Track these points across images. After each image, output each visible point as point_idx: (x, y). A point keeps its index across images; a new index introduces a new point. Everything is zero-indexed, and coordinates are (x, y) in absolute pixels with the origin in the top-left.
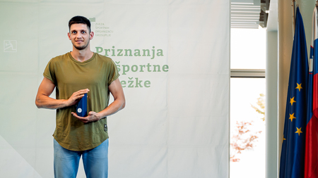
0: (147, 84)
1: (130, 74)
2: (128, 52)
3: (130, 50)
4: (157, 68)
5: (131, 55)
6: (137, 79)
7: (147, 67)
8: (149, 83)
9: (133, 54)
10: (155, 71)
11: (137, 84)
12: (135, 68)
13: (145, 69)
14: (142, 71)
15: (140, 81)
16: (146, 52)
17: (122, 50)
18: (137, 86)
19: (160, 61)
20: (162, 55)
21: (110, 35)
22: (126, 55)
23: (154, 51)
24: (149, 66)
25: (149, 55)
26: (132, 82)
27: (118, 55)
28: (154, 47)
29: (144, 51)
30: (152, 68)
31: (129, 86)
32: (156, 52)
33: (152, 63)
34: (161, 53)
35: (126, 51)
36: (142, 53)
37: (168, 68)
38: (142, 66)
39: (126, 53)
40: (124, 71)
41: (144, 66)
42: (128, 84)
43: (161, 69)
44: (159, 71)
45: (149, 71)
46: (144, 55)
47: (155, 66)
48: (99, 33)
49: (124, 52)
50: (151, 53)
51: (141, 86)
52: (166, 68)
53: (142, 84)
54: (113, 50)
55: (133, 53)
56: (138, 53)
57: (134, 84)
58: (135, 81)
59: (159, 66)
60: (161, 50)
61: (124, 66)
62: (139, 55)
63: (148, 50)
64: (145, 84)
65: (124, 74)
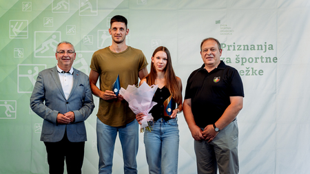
0: (261, 72)
1: (247, 64)
3: (247, 46)
4: (268, 60)
5: (248, 49)
6: (253, 69)
7: (260, 59)
8: (263, 72)
10: (267, 62)
11: (253, 72)
12: (251, 60)
13: (259, 61)
14: (256, 62)
17: (240, 46)
18: (253, 74)
19: (271, 54)
20: (272, 49)
21: (231, 34)
22: (244, 49)
23: (266, 46)
24: (262, 58)
25: (262, 49)
26: (249, 71)
27: (238, 50)
28: (266, 43)
29: (258, 46)
30: (264, 60)
31: (247, 75)
32: (268, 47)
33: (264, 55)
34: (271, 48)
35: (244, 46)
36: (256, 48)
37: (277, 59)
38: (256, 58)
40: (243, 62)
41: (258, 58)
42: (245, 73)
43: (272, 60)
44: (270, 62)
45: (262, 62)
46: (258, 49)
47: (267, 58)
48: (223, 33)
49: (242, 47)
50: (264, 48)
52: (275, 59)
53: (257, 72)
54: (234, 46)
55: (250, 47)
56: (253, 48)
57: (251, 72)
58: (251, 70)
59: (270, 58)
60: (272, 45)
61: (242, 58)
62: (254, 49)
63: (261, 46)
64: (259, 72)
65: (242, 64)
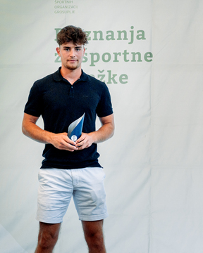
0: (124, 78)
1: (100, 65)
2: (98, 35)
3: (101, 32)
4: (137, 56)
5: (101, 39)
6: (110, 72)
7: (123, 56)
8: (127, 78)
9: (104, 37)
10: (134, 60)
11: (110, 78)
12: (106, 57)
13: (121, 58)
14: (116, 60)
15: (114, 75)
16: (123, 34)
19: (141, 47)
20: (143, 38)
21: (73, 12)
22: (95, 39)
23: (132, 32)
24: (125, 53)
25: (125, 38)
26: (104, 76)
28: (132, 27)
29: (120, 32)
30: (130, 57)
32: (135, 34)
33: (130, 49)
34: (142, 35)
35: (95, 33)
36: (116, 36)
37: (151, 56)
38: (116, 54)
39: (95, 36)
40: (93, 61)
41: (120, 54)
43: (143, 58)
44: (140, 60)
45: (126, 60)
46: (120, 38)
47: (134, 54)
48: (59, 9)
49: (92, 35)
50: (129, 36)
51: (115, 82)
52: (149, 56)
53: (117, 79)
55: (105, 35)
56: (111, 36)
57: (106, 79)
58: (107, 74)
59: (139, 54)
60: (143, 32)
61: (92, 55)
62: (113, 39)
63: (125, 32)
64: (121, 79)
65: (92, 65)
